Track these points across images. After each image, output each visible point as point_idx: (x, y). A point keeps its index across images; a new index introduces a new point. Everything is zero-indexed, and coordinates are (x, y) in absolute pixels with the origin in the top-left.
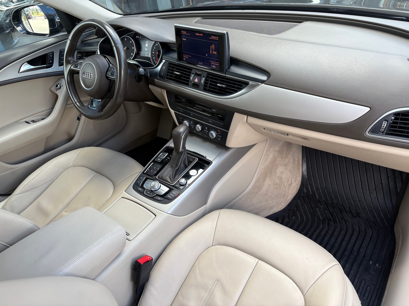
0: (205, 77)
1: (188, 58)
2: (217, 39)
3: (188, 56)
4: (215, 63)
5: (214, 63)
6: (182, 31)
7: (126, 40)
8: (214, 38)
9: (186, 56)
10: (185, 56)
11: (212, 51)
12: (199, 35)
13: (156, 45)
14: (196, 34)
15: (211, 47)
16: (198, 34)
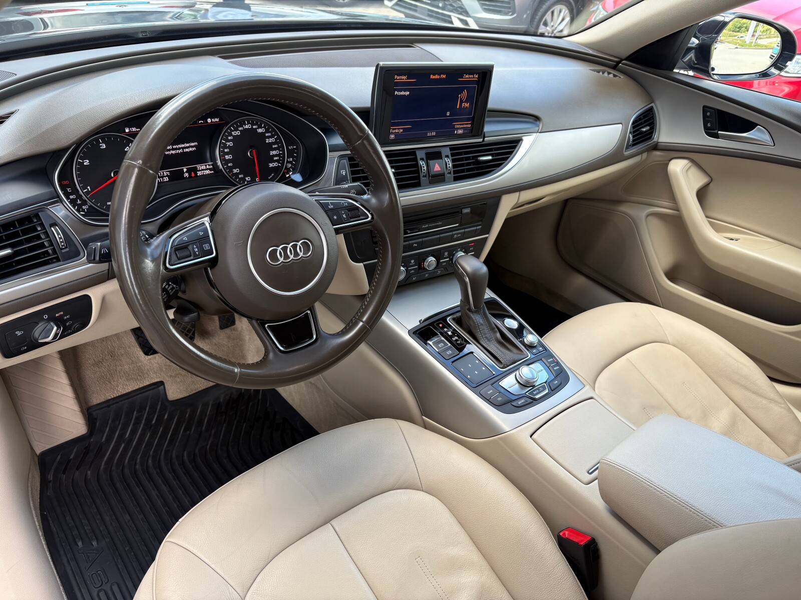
0: (450, 156)
1: (403, 132)
2: (475, 78)
3: (402, 128)
4: (463, 124)
5: (460, 124)
6: (396, 77)
7: (104, 146)
8: (470, 78)
9: (398, 129)
10: (396, 129)
11: (461, 102)
12: (439, 77)
13: (231, 135)
14: (432, 77)
15: (460, 95)
16: (437, 77)
